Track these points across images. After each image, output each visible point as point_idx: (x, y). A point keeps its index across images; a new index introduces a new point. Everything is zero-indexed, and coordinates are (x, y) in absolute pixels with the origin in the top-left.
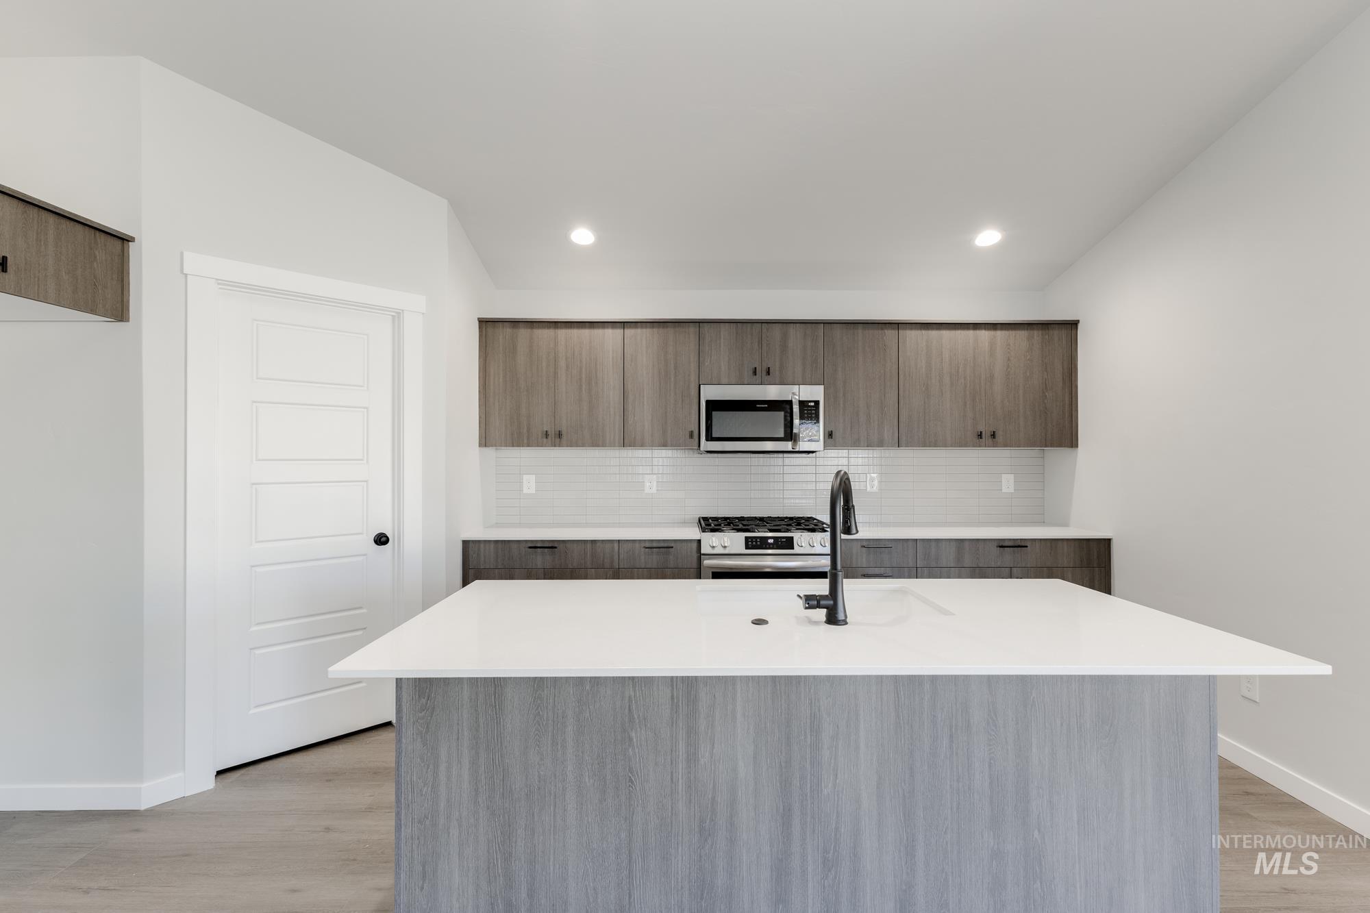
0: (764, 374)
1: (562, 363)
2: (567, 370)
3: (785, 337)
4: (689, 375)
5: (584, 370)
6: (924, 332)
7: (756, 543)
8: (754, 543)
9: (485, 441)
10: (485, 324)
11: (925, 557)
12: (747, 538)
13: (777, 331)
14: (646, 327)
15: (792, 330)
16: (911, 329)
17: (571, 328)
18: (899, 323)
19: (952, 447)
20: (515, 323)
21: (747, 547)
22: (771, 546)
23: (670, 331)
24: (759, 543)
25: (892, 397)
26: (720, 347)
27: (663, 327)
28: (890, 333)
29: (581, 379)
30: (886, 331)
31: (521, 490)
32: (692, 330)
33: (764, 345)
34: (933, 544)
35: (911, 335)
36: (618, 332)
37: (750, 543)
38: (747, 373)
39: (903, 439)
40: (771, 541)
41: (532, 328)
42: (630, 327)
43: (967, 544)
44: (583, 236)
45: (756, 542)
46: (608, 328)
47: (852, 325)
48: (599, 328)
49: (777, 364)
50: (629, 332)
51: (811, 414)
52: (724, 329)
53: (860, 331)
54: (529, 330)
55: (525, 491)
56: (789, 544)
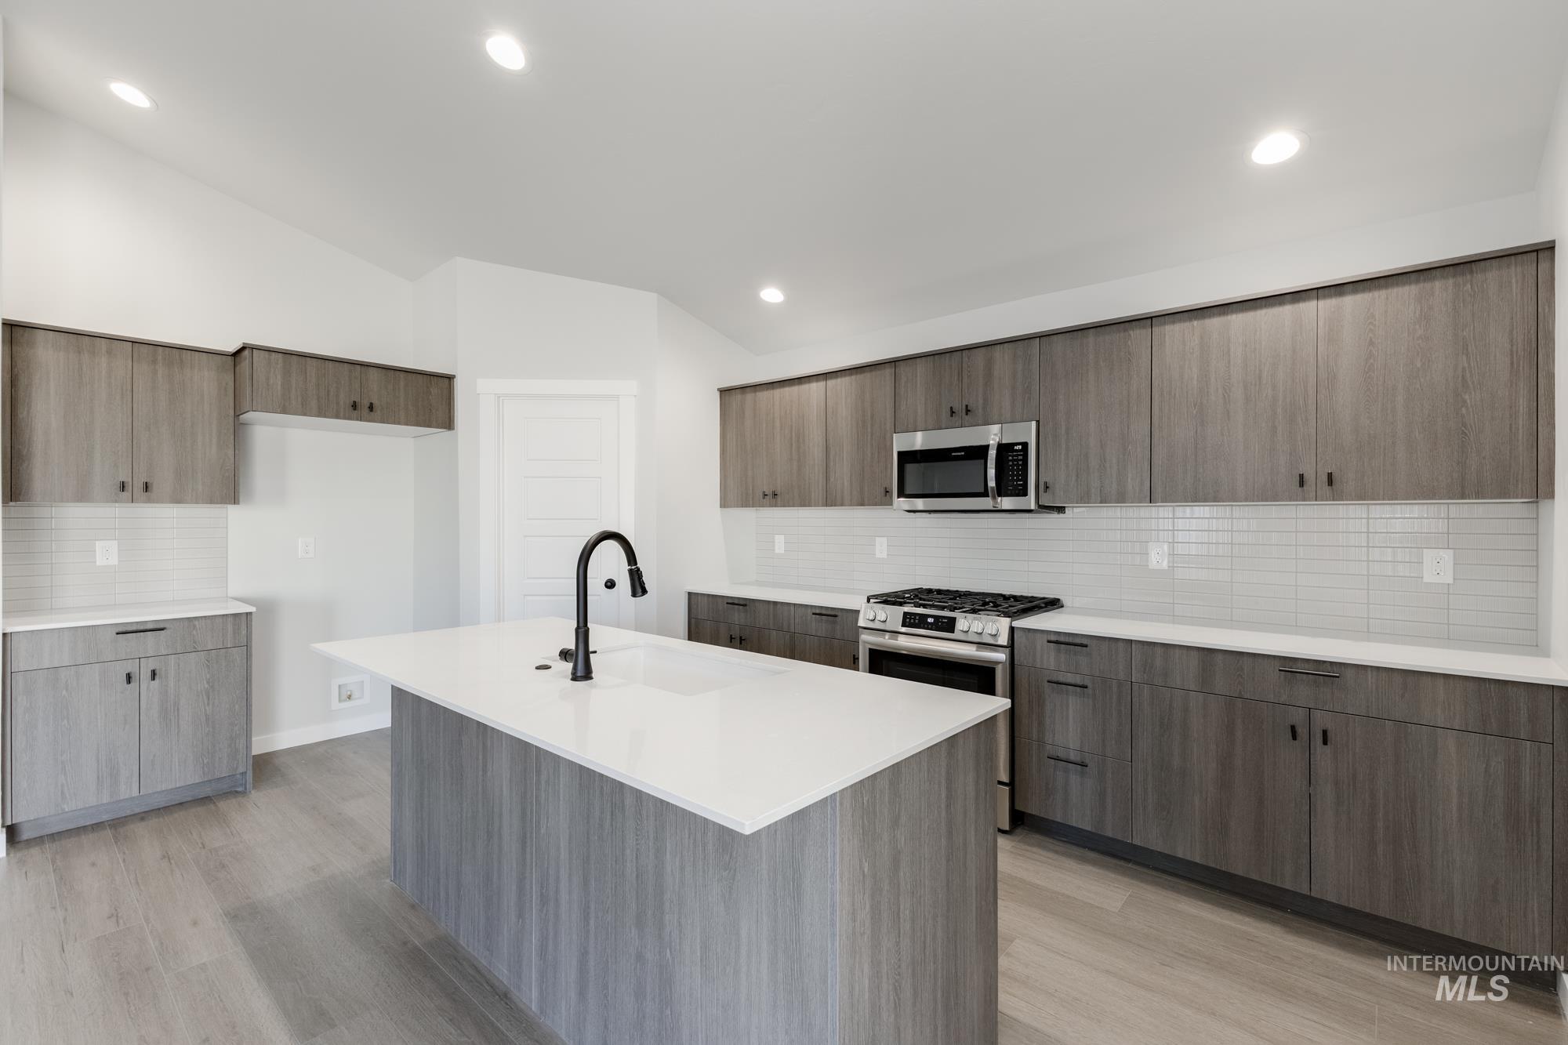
0: (963, 414)
1: (778, 424)
2: (781, 429)
3: (989, 365)
4: (885, 424)
5: (794, 428)
6: (1195, 323)
7: (914, 621)
8: (912, 621)
9: (724, 503)
10: (725, 392)
11: (1145, 669)
12: (905, 614)
13: (979, 357)
14: (845, 376)
15: (998, 352)
16: (1174, 322)
17: (783, 386)
18: (1151, 318)
19: (1246, 500)
20: (743, 388)
21: (904, 625)
22: (930, 626)
23: (867, 376)
24: (917, 621)
25: (1140, 429)
26: (916, 386)
27: (861, 373)
28: (1139, 334)
29: (791, 438)
30: (1131, 332)
31: (774, 550)
32: (888, 372)
33: (965, 377)
34: (1159, 651)
35: (1173, 332)
36: (822, 384)
37: (908, 620)
38: (945, 412)
39: (1158, 490)
40: (930, 620)
41: (755, 392)
42: (831, 378)
43: (1220, 657)
44: (772, 295)
45: (915, 619)
46: (812, 382)
47: (1079, 332)
48: (805, 383)
49: (981, 401)
50: (831, 383)
51: (1018, 460)
52: (921, 367)
53: (1091, 338)
54: (753, 394)
55: (777, 551)
56: (949, 625)
